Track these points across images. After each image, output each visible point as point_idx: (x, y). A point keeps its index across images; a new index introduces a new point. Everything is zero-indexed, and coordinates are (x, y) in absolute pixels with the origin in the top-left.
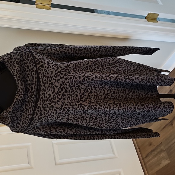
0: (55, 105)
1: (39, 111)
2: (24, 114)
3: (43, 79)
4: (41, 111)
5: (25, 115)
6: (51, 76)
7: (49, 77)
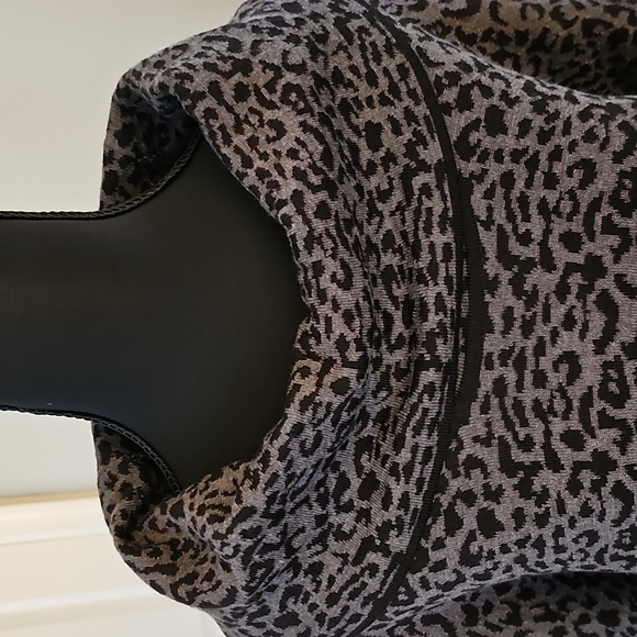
0: (623, 452)
1: (468, 497)
2: (347, 520)
3: (508, 227)
4: (494, 495)
5: (354, 530)
6: (585, 197)
7: (566, 206)
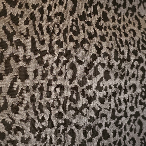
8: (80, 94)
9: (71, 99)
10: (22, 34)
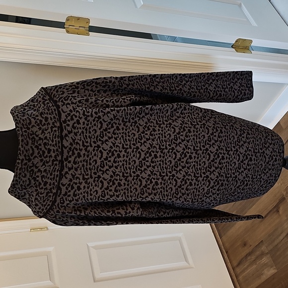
8: (105, 164)
9: (101, 166)
10: (78, 139)
